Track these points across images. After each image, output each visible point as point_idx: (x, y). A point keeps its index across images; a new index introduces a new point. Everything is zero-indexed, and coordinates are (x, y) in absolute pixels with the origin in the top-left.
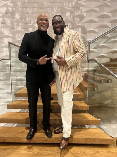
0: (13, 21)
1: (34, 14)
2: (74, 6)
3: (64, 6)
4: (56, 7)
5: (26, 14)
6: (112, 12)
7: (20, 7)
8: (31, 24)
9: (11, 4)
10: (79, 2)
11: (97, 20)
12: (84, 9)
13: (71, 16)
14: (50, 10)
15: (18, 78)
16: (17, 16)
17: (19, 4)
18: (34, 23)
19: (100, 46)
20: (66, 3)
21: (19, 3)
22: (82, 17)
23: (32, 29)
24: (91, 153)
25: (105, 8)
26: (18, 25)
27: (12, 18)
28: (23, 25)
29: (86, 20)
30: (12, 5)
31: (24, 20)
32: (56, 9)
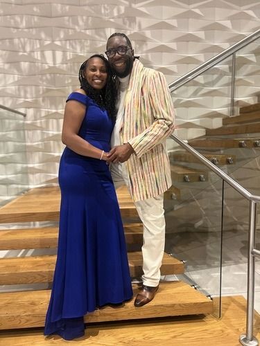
1: (31, 30)
2: (123, 14)
3: (101, 13)
4: (82, 16)
5: (12, 29)
6: (205, 29)
8: (25, 52)
10: (133, 5)
12: (145, 23)
14: (69, 21)
18: (32, 51)
19: (182, 102)
20: (104, 7)
22: (141, 40)
23: (27, 63)
25: (191, 20)
28: (5, 55)
29: (150, 45)
31: (8, 44)
32: (83, 20)
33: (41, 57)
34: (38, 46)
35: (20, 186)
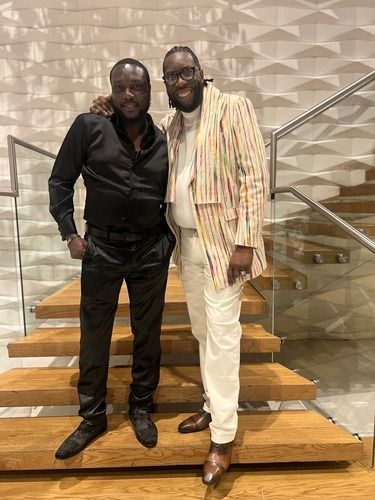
0: (22, 68)
1: (89, 46)
2: (220, 20)
3: (188, 20)
4: (161, 25)
5: (63, 46)
6: (339, 38)
7: (43, 24)
8: (80, 77)
9: (12, 15)
10: (235, 7)
11: (293, 64)
12: (252, 31)
13: (210, 54)
14: (142, 32)
15: (44, 254)
16: (36, 53)
17: (41, 15)
18: (91, 77)
19: (305, 146)
20: (193, 12)
21: (39, 12)
22: (246, 57)
23: (84, 94)
24: (292, 493)
25: (320, 27)
26: (39, 82)
27: (19, 60)
28: (53, 83)
29: (259, 64)
30: (16, 17)
31: (57, 66)
32: (162, 30)
33: (103, 84)
34: (99, 69)
35: (71, 267)
